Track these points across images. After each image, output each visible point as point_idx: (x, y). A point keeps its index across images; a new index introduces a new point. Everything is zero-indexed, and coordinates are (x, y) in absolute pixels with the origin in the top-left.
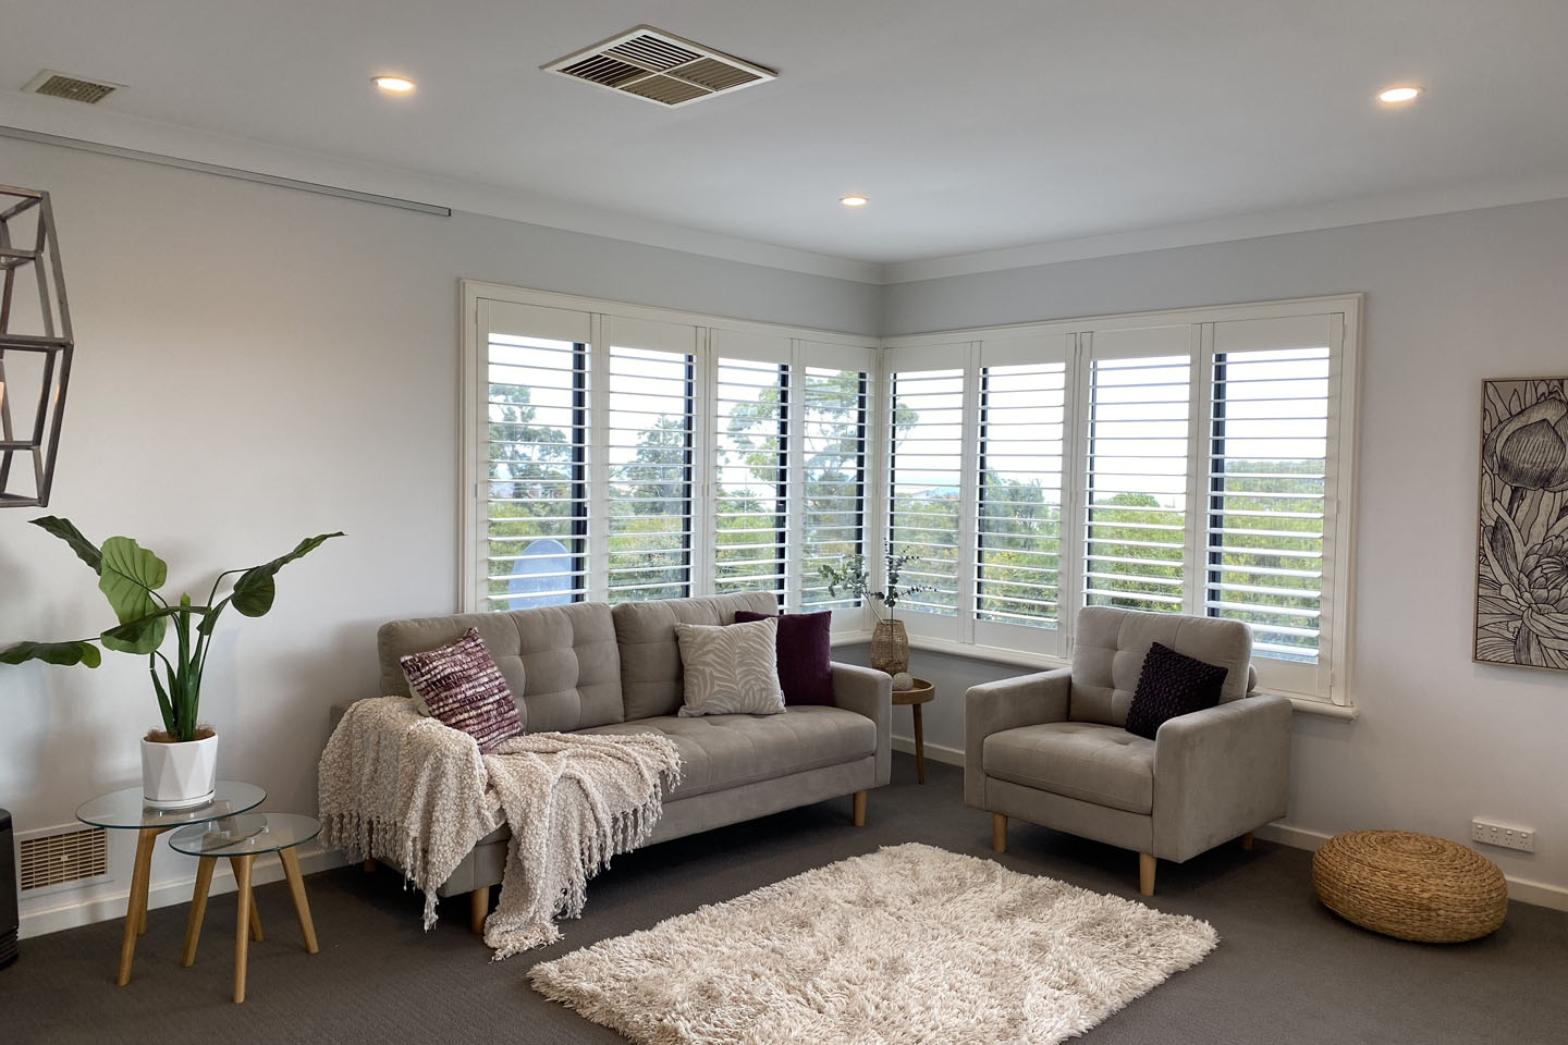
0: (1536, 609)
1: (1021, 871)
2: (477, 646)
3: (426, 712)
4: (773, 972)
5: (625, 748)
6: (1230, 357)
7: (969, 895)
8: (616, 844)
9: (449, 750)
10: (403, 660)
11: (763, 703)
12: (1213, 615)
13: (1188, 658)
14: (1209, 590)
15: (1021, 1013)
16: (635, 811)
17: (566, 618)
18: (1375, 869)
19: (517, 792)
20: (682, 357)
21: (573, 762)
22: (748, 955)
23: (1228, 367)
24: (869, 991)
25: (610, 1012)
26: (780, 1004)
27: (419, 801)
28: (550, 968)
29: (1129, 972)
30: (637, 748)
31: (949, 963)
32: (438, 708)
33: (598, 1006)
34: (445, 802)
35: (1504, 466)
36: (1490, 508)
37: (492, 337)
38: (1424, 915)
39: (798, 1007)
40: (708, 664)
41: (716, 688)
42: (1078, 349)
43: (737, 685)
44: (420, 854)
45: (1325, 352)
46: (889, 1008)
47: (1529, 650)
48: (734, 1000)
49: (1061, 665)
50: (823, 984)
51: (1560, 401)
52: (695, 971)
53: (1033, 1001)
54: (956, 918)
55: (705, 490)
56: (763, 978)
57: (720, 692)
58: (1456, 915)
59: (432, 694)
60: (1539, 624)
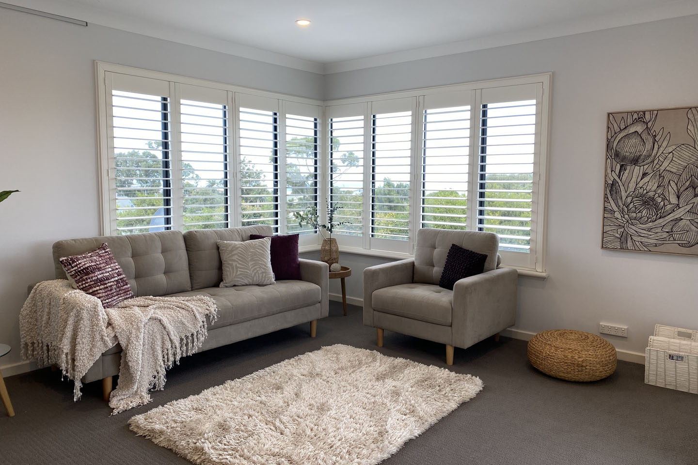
0: (631, 223)
1: (390, 356)
2: (106, 252)
3: (76, 287)
4: (259, 414)
5: (186, 303)
6: (489, 106)
7: (364, 368)
8: (183, 352)
9: (84, 306)
10: (61, 260)
11: (263, 279)
12: (481, 231)
13: (468, 250)
14: (479, 219)
15: (385, 429)
16: (192, 335)
17: (158, 238)
18: (557, 348)
19: (124, 327)
20: (221, 106)
21: (158, 311)
22: (247, 405)
23: (488, 111)
24: (308, 421)
25: (169, 440)
26: (261, 431)
27: (69, 333)
28: (140, 419)
29: (440, 404)
30: (193, 303)
31: (350, 405)
32: (82, 284)
33: (163, 437)
34: (83, 333)
35: (617, 155)
36: (610, 175)
37: (114, 92)
38: (580, 369)
39: (270, 432)
40: (234, 261)
41: (239, 273)
42: (418, 104)
43: (250, 271)
44: (70, 361)
45: (534, 102)
46: (318, 430)
47: (627, 242)
48: (237, 430)
49: (409, 256)
50: (285, 419)
51: (644, 122)
52: (218, 416)
53: (391, 422)
54: (356, 381)
55: (235, 175)
56: (254, 417)
57: (241, 274)
58: (594, 368)
59: (78, 277)
60: (632, 230)
